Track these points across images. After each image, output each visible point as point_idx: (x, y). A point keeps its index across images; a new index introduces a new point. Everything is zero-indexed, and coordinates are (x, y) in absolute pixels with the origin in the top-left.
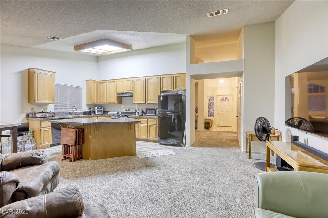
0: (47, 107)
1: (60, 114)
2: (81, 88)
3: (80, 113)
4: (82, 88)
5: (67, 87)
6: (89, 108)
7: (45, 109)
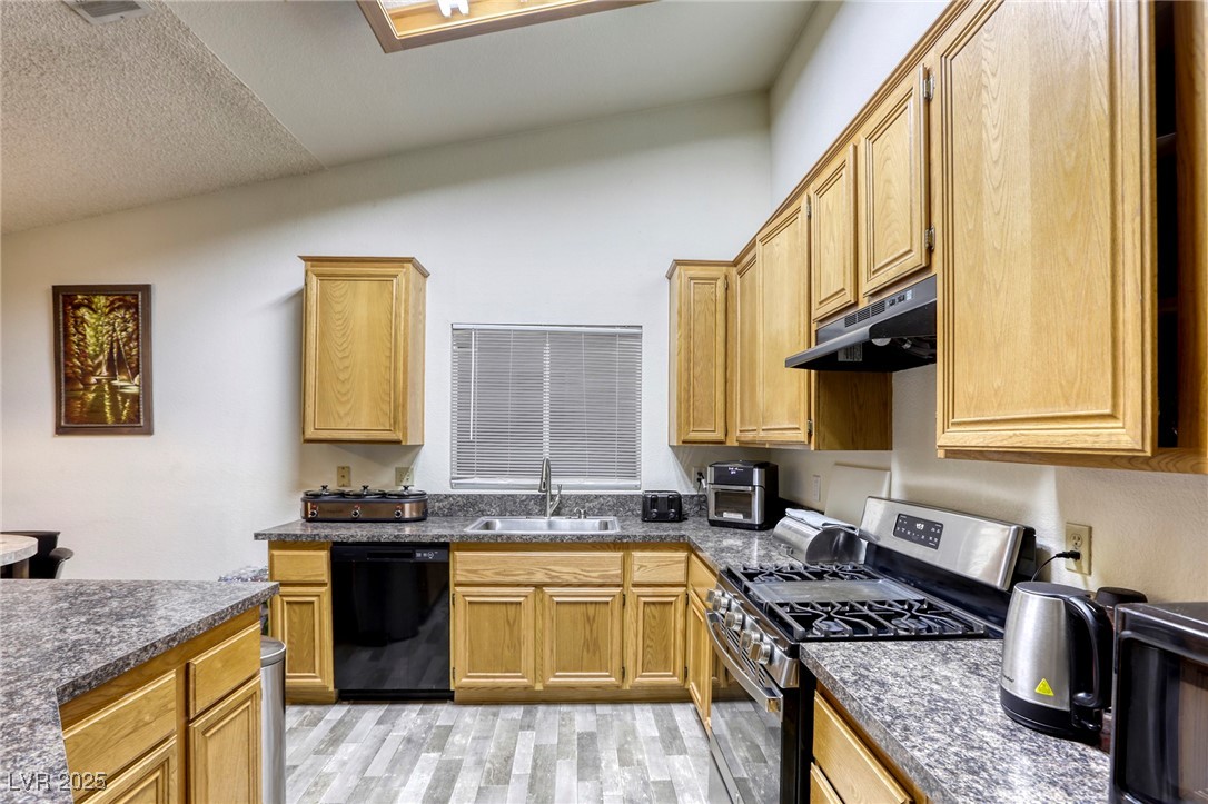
0: (413, 460)
1: (482, 506)
2: (632, 336)
3: (618, 504)
4: (638, 336)
5: (530, 339)
6: (694, 471)
7: (403, 473)
